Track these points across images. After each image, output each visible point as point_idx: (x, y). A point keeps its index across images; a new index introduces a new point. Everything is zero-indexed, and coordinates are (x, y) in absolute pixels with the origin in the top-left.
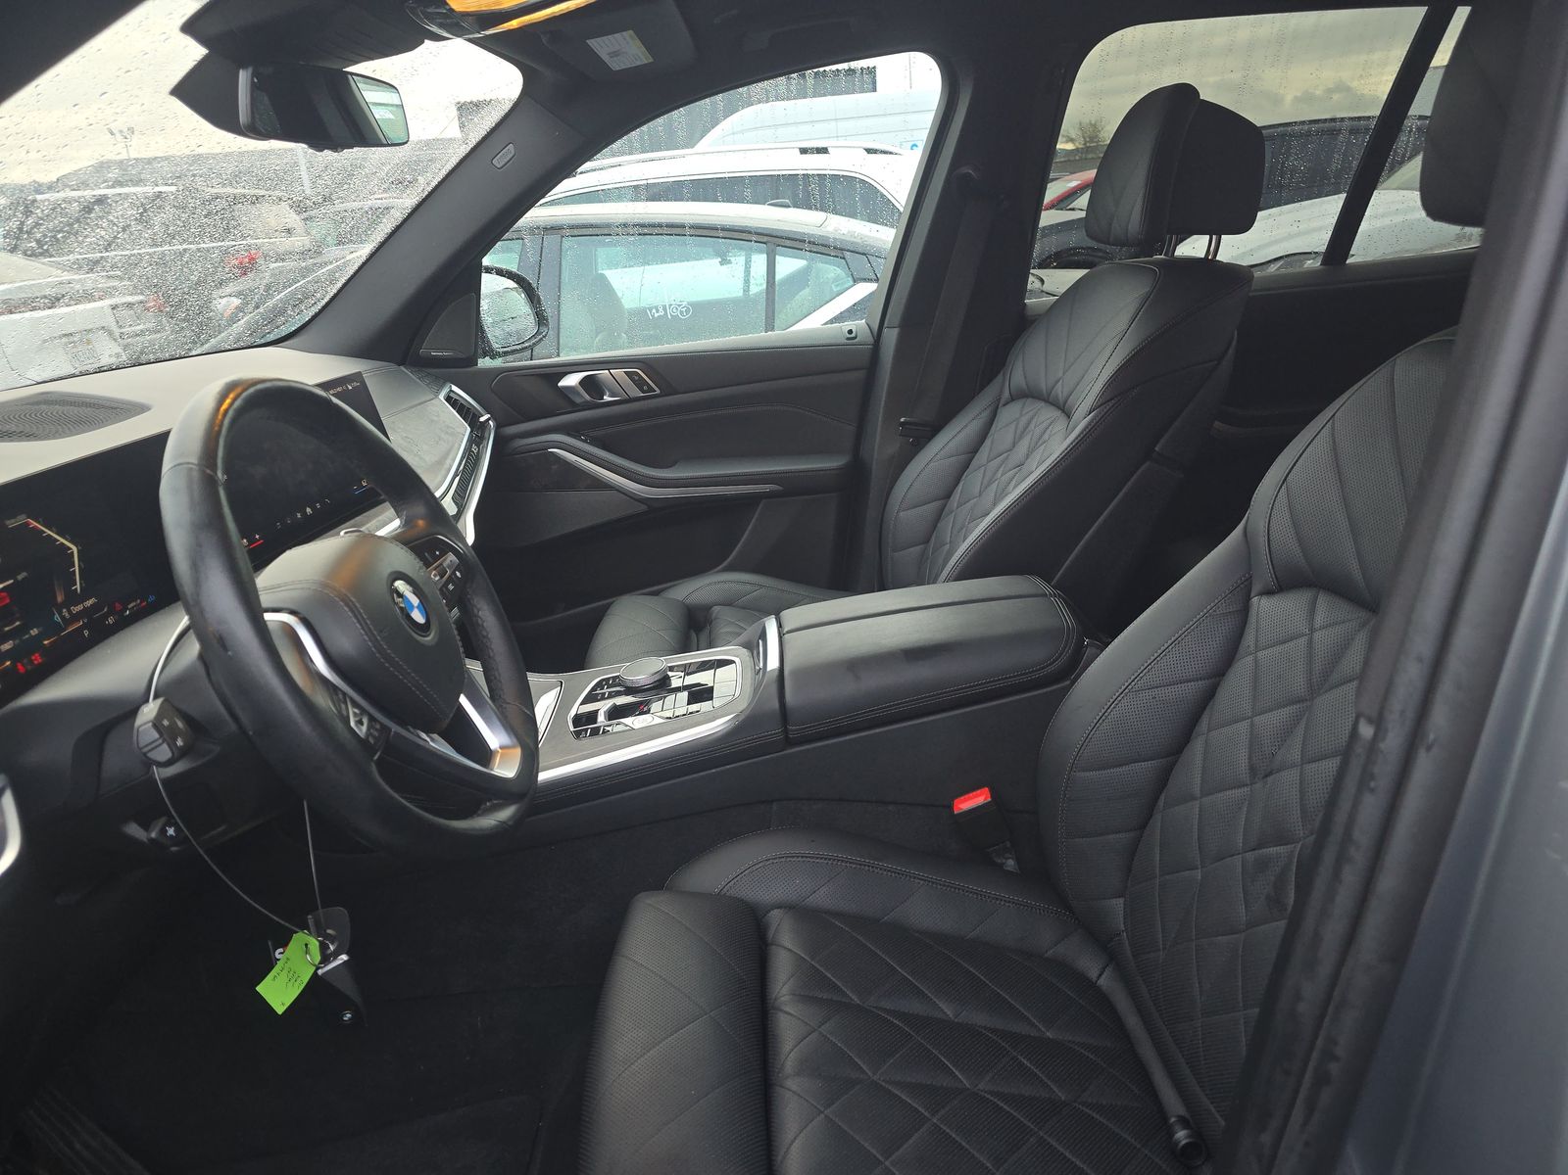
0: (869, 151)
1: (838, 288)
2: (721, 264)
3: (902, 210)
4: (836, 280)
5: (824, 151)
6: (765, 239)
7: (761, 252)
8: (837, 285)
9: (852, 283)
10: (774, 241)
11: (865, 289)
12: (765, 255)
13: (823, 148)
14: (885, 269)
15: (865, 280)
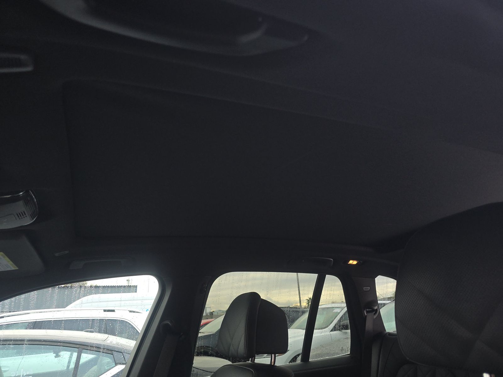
0: (130, 311)
1: (108, 368)
2: (56, 357)
3: (140, 332)
4: (108, 363)
5: (113, 311)
6: (78, 346)
7: (75, 352)
8: (108, 366)
9: (114, 365)
10: (81, 347)
11: (121, 367)
12: (77, 353)
13: (113, 310)
14: (129, 359)
15: (120, 364)
